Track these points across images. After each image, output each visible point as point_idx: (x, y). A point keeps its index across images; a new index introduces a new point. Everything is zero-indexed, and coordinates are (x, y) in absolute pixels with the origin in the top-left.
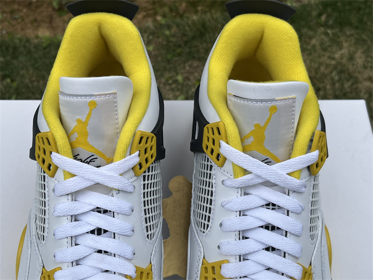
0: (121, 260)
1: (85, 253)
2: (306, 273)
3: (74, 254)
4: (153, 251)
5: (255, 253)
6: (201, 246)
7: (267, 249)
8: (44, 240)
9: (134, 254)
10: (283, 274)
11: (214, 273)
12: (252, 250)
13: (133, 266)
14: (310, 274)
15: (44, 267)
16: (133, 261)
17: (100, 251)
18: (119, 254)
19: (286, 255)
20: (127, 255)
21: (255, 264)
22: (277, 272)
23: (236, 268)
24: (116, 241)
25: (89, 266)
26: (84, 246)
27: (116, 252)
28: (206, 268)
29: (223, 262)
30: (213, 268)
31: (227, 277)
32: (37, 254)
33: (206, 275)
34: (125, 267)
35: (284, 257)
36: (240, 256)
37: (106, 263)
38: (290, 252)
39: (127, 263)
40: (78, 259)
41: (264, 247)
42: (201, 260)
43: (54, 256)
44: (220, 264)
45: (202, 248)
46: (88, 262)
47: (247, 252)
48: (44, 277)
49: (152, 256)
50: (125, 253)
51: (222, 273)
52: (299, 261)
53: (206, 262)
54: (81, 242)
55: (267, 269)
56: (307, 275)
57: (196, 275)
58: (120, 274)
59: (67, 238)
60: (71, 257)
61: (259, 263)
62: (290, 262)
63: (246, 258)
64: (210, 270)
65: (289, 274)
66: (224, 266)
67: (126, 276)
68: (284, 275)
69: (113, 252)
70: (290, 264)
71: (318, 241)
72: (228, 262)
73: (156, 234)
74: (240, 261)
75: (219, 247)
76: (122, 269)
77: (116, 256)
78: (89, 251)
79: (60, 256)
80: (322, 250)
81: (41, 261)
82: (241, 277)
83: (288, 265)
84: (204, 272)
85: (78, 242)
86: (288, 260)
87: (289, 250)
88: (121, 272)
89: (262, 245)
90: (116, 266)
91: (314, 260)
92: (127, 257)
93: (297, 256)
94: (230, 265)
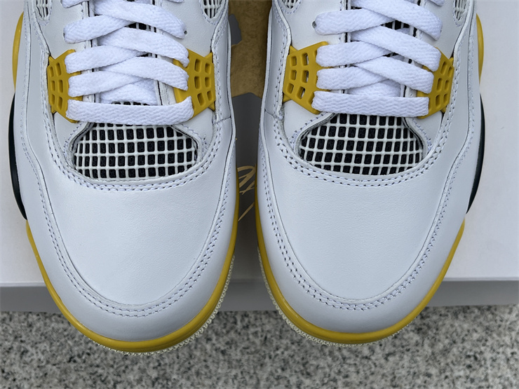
0: (166, 37)
1: (110, 27)
2: (445, 64)
3: (93, 29)
4: (215, 35)
5: (368, 31)
6: (288, 27)
7: (389, 25)
8: (47, 14)
9: (185, 32)
10: (410, 61)
11: (306, 63)
12: (364, 26)
13: (184, 48)
14: (450, 68)
15: (50, 55)
16: (184, 42)
17: (133, 25)
18: (162, 27)
19: (418, 32)
20: (174, 31)
21: (369, 47)
22: (403, 59)
23: (339, 52)
24: (156, 7)
25: (117, 47)
26: (109, 16)
27: (157, 25)
28: (294, 58)
29: (320, 44)
30: (305, 55)
31: (326, 64)
32: (39, 38)
33: (294, 68)
34: (171, 47)
35: (414, 35)
36: (346, 33)
37: (143, 42)
38: (423, 28)
39: (174, 42)
40: (99, 35)
41: (384, 21)
42: (287, 48)
43: (64, 34)
44: (315, 49)
45: (289, 30)
46: (115, 41)
47: (358, 28)
48: (52, 68)
49: (213, 41)
50: (171, 27)
51: (318, 61)
52: (437, 44)
53: (294, 50)
54: (103, 10)
55: (386, 56)
56: (447, 67)
57: (278, 72)
58: (165, 58)
59: (81, 3)
60: (89, 32)
61: (375, 46)
62: (423, 42)
63: (355, 38)
64: (300, 60)
65: (419, 61)
66: (322, 50)
67: (173, 61)
68: (413, 62)
69: (153, 25)
70: (422, 46)
71: (466, 24)
72: (327, 43)
73: (219, 11)
74: (346, 41)
75: (314, 24)
76: (167, 51)
77: (157, 30)
78: (115, 25)
79: (72, 33)
80: (471, 41)
81: (46, 46)
82: (346, 66)
83: (419, 48)
84: (291, 64)
85: (99, 11)
86: (419, 40)
87: (421, 24)
88: (166, 55)
89: (381, 18)
90: (158, 46)
91: (458, 50)
92: (174, 33)
93: (433, 34)
94: (330, 47)
